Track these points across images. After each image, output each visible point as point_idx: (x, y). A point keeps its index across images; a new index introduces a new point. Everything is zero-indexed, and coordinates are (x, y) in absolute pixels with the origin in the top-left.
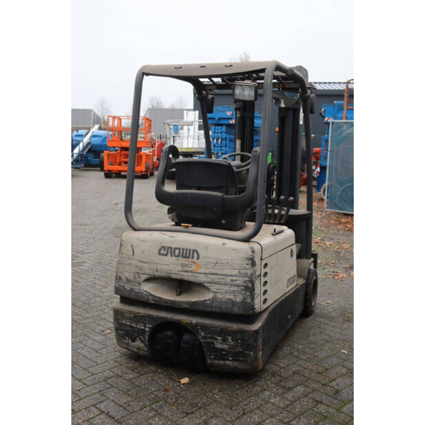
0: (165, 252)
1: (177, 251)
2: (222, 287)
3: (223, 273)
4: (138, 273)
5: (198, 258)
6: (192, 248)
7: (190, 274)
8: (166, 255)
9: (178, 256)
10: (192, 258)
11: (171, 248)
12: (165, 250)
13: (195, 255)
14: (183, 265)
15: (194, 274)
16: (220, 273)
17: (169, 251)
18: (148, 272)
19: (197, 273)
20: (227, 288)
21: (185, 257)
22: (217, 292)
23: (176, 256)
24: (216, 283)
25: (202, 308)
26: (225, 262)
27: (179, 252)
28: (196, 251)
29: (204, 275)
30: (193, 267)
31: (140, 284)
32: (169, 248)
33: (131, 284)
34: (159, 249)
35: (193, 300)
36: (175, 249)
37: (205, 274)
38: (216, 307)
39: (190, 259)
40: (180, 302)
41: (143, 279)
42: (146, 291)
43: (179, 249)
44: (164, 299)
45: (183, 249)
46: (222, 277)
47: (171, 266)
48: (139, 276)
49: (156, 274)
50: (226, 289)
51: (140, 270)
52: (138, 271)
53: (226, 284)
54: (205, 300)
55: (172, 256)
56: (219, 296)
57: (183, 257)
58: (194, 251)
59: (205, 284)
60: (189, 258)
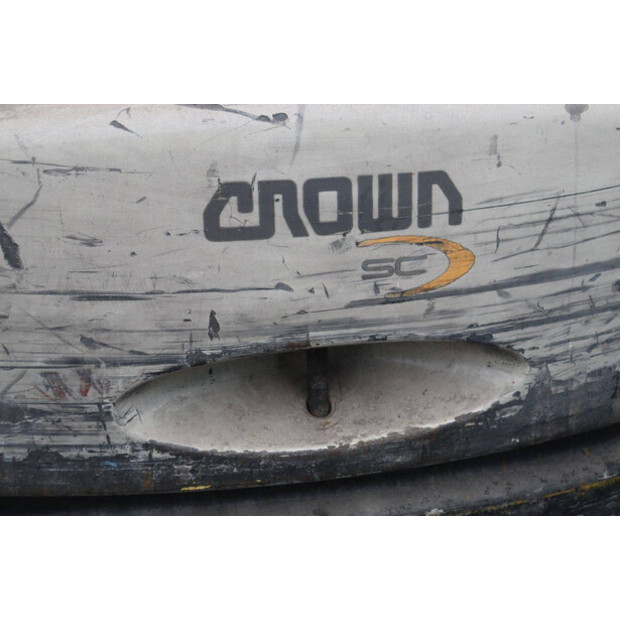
0: (253, 219)
1: (328, 200)
2: (577, 327)
3: (579, 263)
4: (74, 362)
5: (455, 214)
6: (415, 168)
7: (422, 305)
8: (265, 231)
9: (342, 225)
10: (425, 222)
11: (287, 187)
12: (245, 206)
13: (440, 201)
14: (373, 270)
15: (441, 304)
16: (566, 265)
17: (278, 208)
18: (153, 346)
19: (456, 293)
20: (596, 326)
21: (385, 223)
22: (552, 360)
23: (323, 229)
24: (548, 318)
25: (477, 447)
26: (587, 204)
27: (344, 204)
28: (442, 178)
29: (492, 297)
30: (436, 268)
31: (102, 417)
32: (269, 188)
33: (27, 429)
34: (204, 204)
35: (434, 425)
36: (314, 186)
37: (496, 287)
38: (543, 423)
39: (414, 230)
40: (366, 449)
41: (119, 387)
42: (148, 446)
43: (340, 184)
44: (274, 457)
45: (365, 181)
46: (576, 282)
47: (299, 288)
48: (87, 378)
49: (209, 347)
50: (592, 330)
51: (88, 342)
52: (79, 351)
53: (593, 311)
54: (497, 407)
55: (298, 230)
56: (559, 371)
57: (367, 225)
58: (430, 179)
59: (498, 337)
60: (403, 222)
